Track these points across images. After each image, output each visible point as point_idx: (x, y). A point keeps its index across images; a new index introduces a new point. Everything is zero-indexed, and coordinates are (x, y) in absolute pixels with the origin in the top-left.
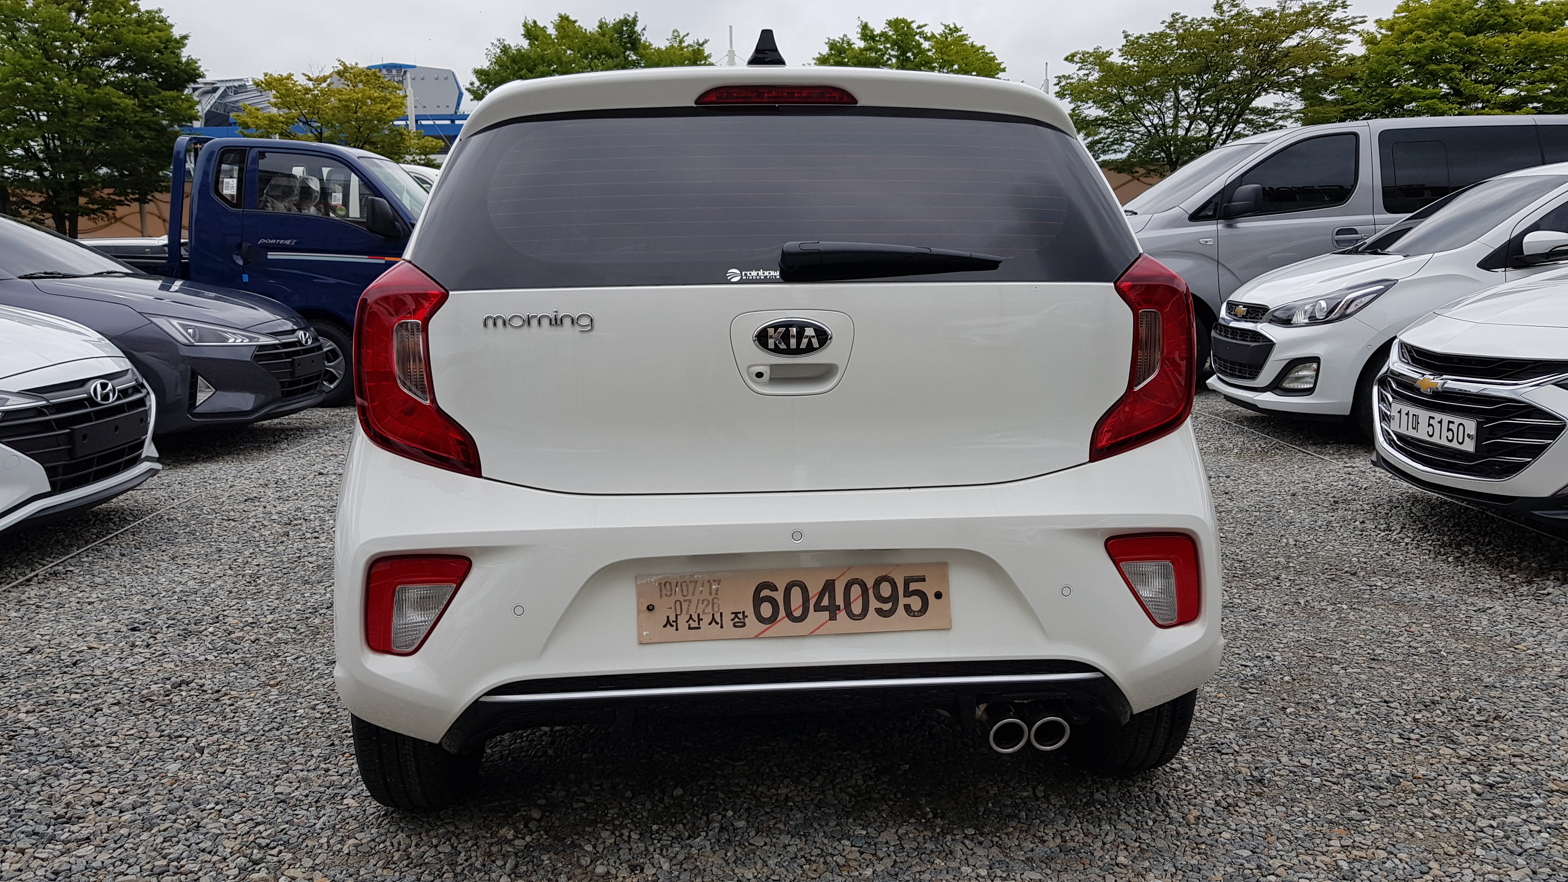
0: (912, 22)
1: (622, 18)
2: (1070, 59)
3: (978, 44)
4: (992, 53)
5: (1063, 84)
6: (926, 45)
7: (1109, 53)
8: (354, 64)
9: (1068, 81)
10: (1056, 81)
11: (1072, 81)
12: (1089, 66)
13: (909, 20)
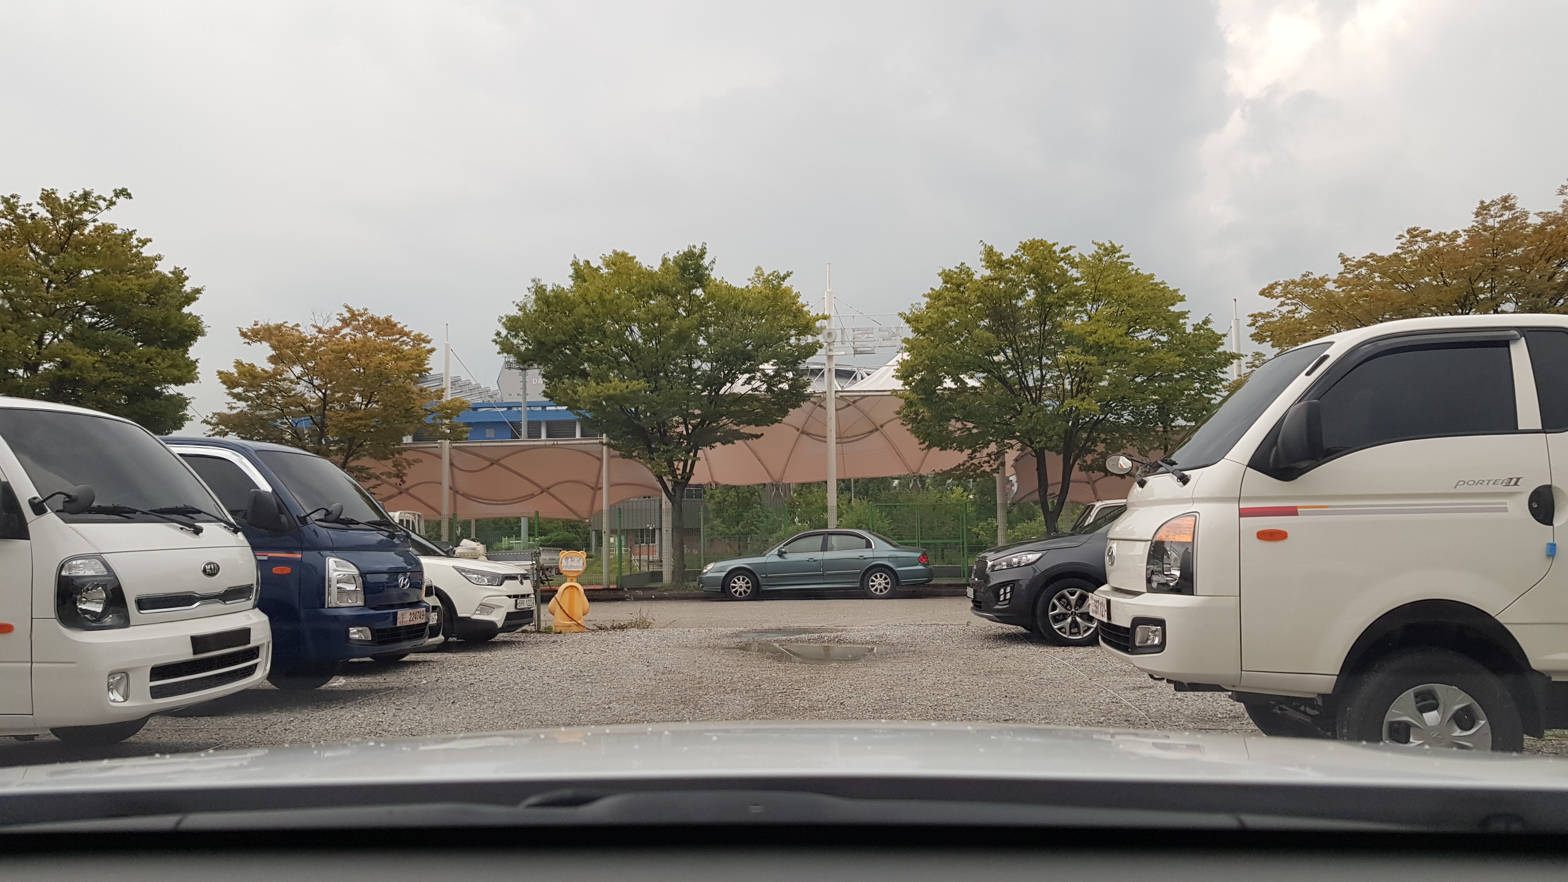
0: (1054, 244)
1: (686, 250)
2: (1267, 292)
3: (1145, 272)
4: (1161, 283)
5: (1260, 323)
6: (1074, 273)
7: (1324, 280)
8: (363, 311)
9: (1266, 321)
10: (1249, 321)
11: (1272, 320)
12: (1294, 301)
13: (1050, 242)
